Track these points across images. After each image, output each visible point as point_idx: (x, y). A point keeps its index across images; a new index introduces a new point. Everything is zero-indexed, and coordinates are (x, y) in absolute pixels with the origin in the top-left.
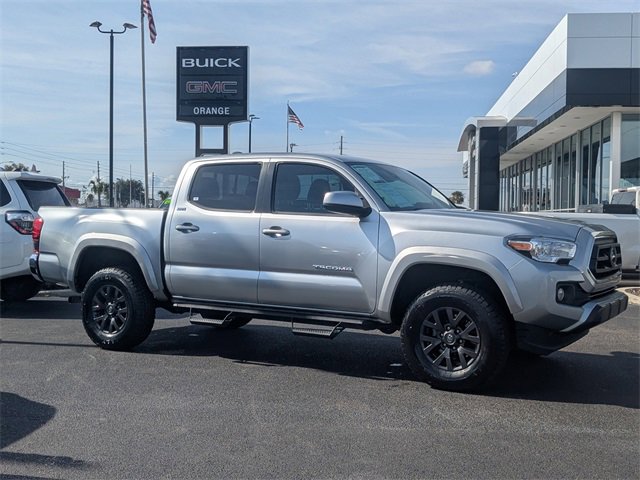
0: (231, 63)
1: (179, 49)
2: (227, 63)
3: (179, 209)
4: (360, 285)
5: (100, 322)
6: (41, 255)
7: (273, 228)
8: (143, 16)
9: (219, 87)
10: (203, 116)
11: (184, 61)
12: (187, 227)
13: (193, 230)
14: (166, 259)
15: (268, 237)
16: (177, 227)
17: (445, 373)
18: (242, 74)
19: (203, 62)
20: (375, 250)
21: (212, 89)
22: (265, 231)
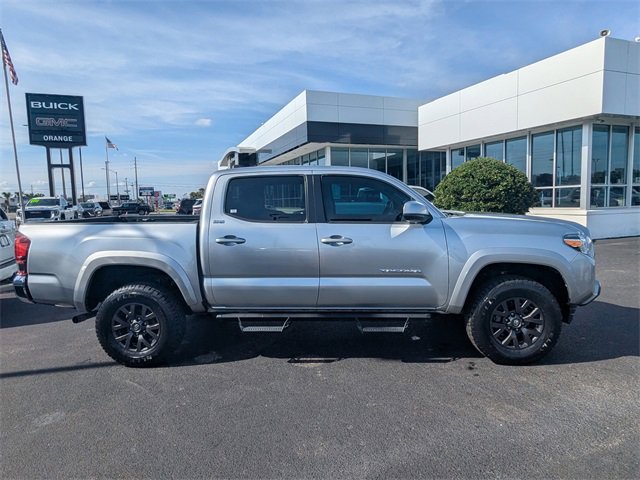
0: (70, 107)
1: (27, 95)
2: (68, 106)
3: (215, 222)
4: (429, 284)
5: (124, 342)
6: (30, 277)
7: (332, 237)
8: (5, 65)
9: (63, 122)
10: (51, 141)
11: (32, 103)
12: (228, 240)
13: (238, 243)
14: (204, 272)
15: (329, 246)
16: (217, 240)
17: (513, 352)
18: (80, 114)
19: (47, 105)
20: (445, 253)
21: (57, 124)
22: (324, 240)
